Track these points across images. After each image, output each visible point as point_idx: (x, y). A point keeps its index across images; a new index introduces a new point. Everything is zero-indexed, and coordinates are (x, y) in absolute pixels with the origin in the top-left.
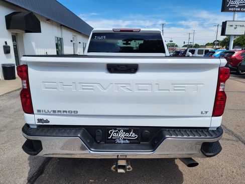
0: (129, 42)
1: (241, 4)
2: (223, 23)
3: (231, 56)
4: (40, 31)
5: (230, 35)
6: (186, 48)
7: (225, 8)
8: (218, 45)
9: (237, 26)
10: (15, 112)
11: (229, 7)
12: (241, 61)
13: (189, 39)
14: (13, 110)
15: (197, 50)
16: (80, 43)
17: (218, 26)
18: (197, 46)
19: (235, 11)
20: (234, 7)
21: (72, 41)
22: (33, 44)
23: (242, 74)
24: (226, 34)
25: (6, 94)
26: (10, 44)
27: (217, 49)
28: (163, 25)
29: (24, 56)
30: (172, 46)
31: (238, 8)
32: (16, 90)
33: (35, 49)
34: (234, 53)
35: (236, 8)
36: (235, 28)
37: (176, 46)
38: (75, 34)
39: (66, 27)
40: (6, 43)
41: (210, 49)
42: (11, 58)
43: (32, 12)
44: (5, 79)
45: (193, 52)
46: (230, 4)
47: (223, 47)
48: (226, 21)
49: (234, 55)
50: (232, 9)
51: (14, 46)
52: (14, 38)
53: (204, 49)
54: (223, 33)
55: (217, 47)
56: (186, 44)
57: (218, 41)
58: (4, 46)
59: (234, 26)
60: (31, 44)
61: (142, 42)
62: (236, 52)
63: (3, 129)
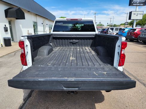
0: (76, 25)
1: (141, 1)
2: (130, 12)
3: (134, 32)
4: (24, 19)
5: (134, 20)
6: (109, 27)
7: (131, 4)
8: (127, 25)
9: (138, 14)
10: (13, 64)
11: (134, 3)
12: (140, 34)
13: (111, 21)
14: (11, 63)
15: (115, 28)
16: (47, 24)
17: (127, 14)
18: (115, 26)
19: (137, 5)
20: (136, 3)
21: (42, 24)
22: (21, 26)
23: (140, 42)
24: (131, 19)
25: (7, 55)
26: (8, 26)
27: (126, 27)
28: (95, 13)
29: (22, 36)
30: (101, 26)
31: (138, 3)
32: (12, 53)
33: (21, 28)
34: (135, 30)
35: (137, 4)
36: (137, 15)
37: (103, 25)
38: (44, 19)
39: (39, 15)
40: (5, 25)
41: (122, 27)
42: (8, 34)
43: (20, 8)
44: (5, 46)
45: (112, 29)
46: (134, 2)
47: (130, 26)
48: (132, 12)
49: (136, 31)
50: (135, 4)
51: (10, 27)
52: (10, 23)
53: (119, 28)
54: (130, 18)
55: (127, 26)
56: (108, 24)
57: (127, 22)
58: (4, 28)
59: (136, 14)
60: (20, 26)
61: (83, 25)
62: (137, 30)
63: (7, 74)
